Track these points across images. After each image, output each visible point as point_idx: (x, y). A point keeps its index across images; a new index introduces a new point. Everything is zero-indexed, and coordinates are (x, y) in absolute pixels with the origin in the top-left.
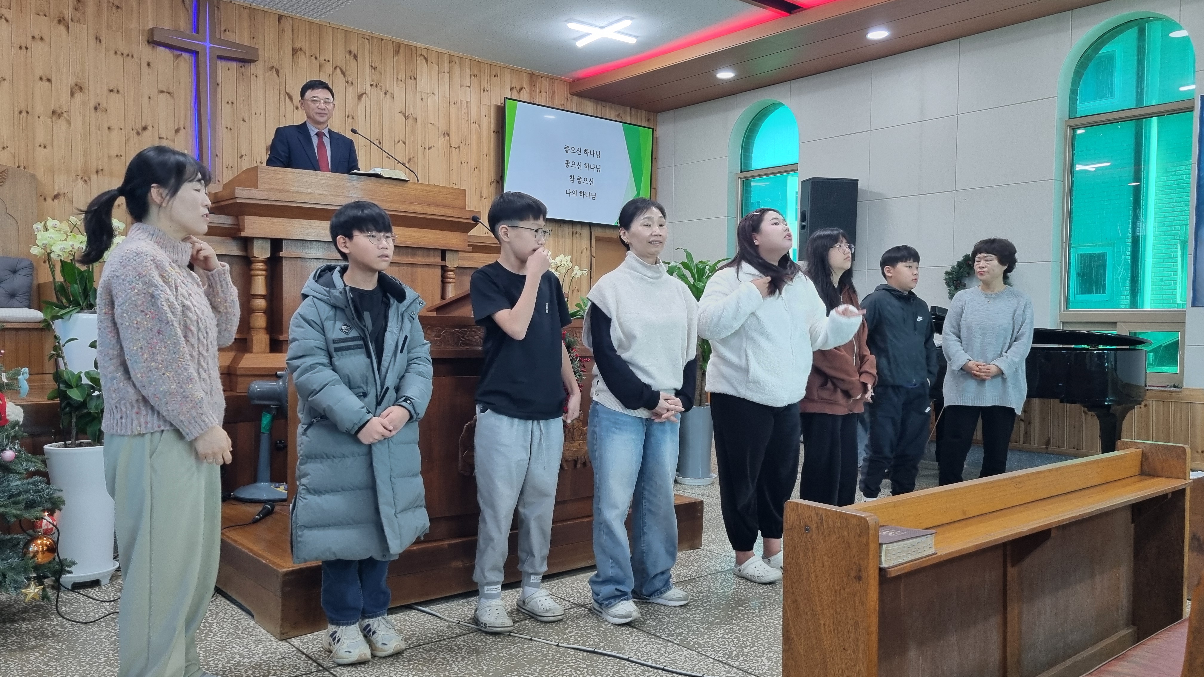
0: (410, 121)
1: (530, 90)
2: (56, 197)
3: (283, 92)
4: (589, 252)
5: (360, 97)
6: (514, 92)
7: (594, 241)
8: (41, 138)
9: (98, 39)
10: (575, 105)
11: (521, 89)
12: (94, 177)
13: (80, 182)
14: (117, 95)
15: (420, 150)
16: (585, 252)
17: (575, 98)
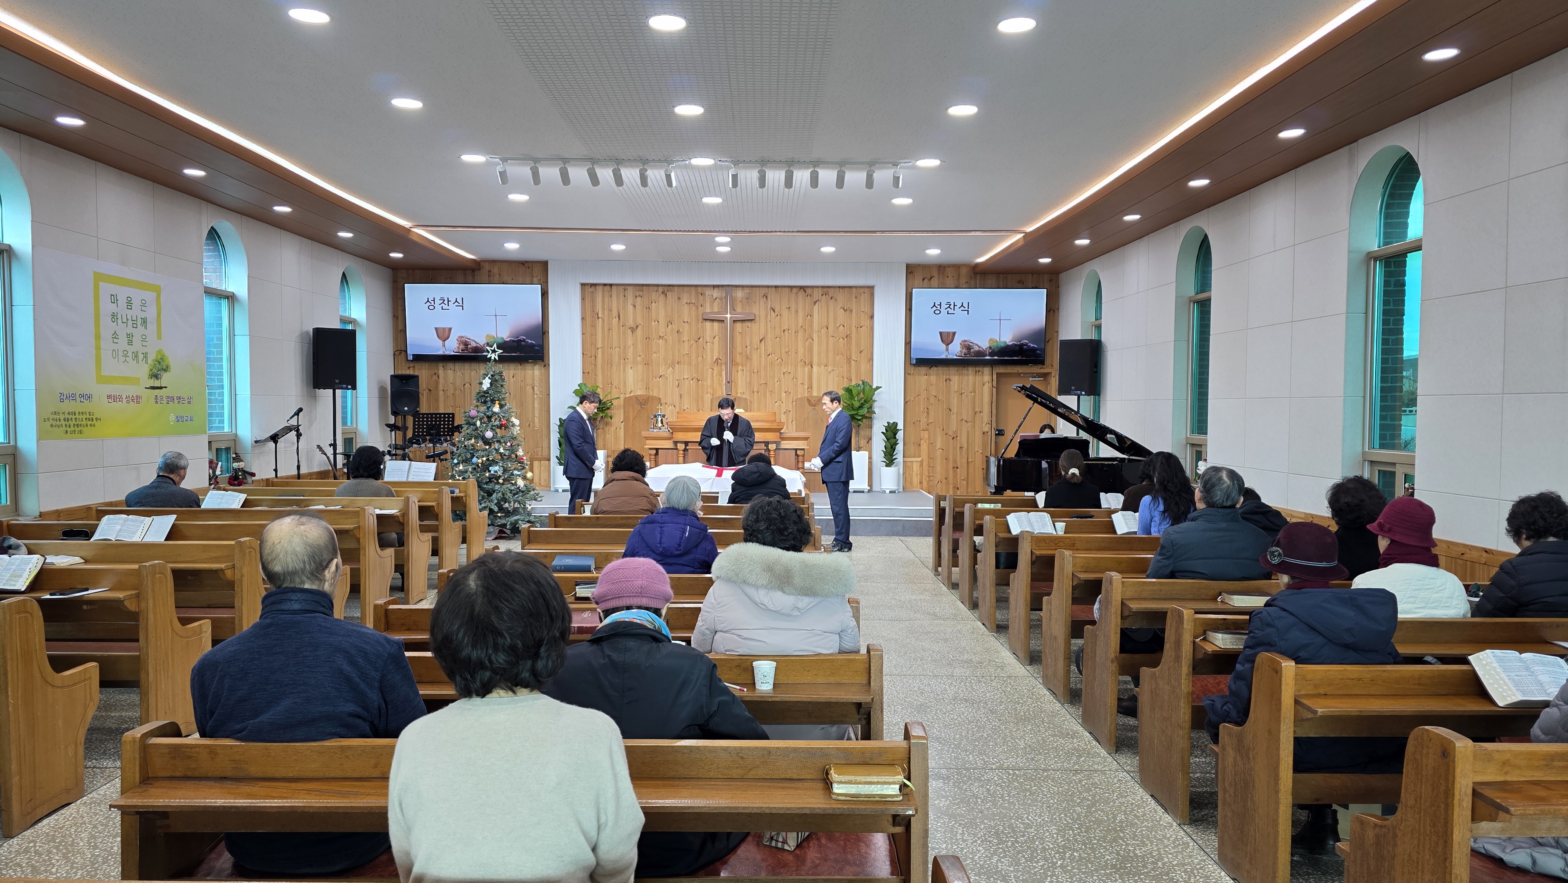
0: (848, 312)
1: (939, 277)
2: (660, 376)
3: (769, 307)
4: (990, 384)
5: (815, 303)
6: (926, 281)
7: (995, 377)
8: (654, 349)
9: (679, 299)
10: (978, 282)
11: (931, 278)
12: (677, 365)
13: (671, 368)
14: (687, 324)
15: (854, 329)
16: (987, 384)
17: (978, 276)
